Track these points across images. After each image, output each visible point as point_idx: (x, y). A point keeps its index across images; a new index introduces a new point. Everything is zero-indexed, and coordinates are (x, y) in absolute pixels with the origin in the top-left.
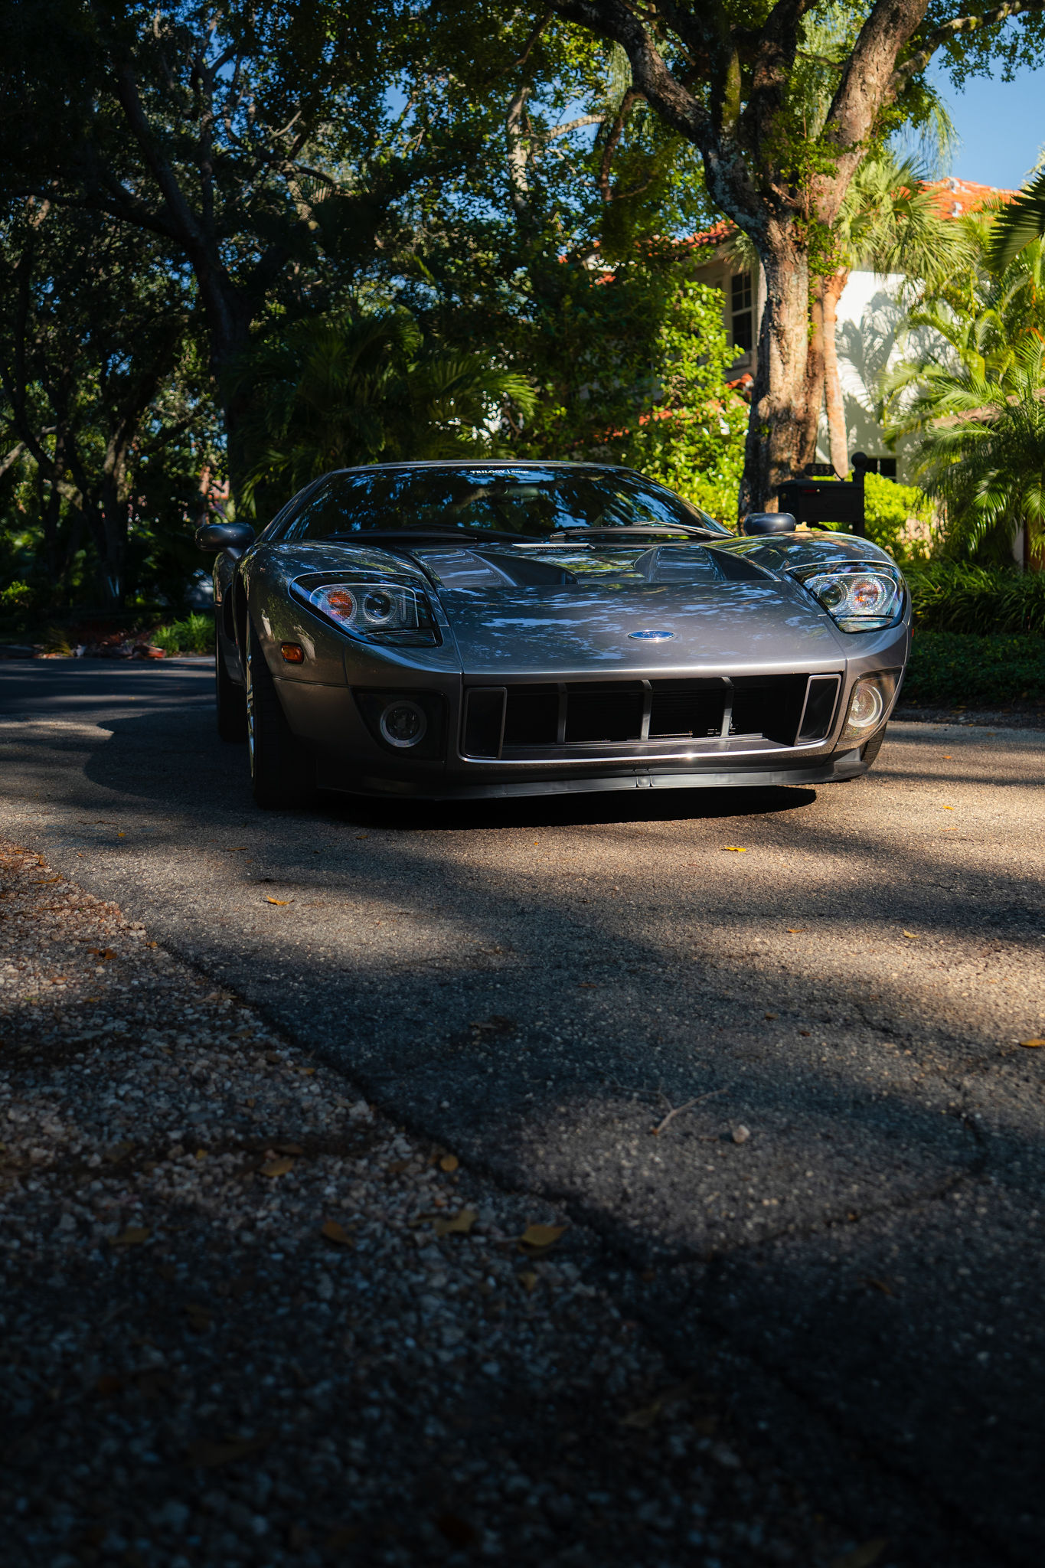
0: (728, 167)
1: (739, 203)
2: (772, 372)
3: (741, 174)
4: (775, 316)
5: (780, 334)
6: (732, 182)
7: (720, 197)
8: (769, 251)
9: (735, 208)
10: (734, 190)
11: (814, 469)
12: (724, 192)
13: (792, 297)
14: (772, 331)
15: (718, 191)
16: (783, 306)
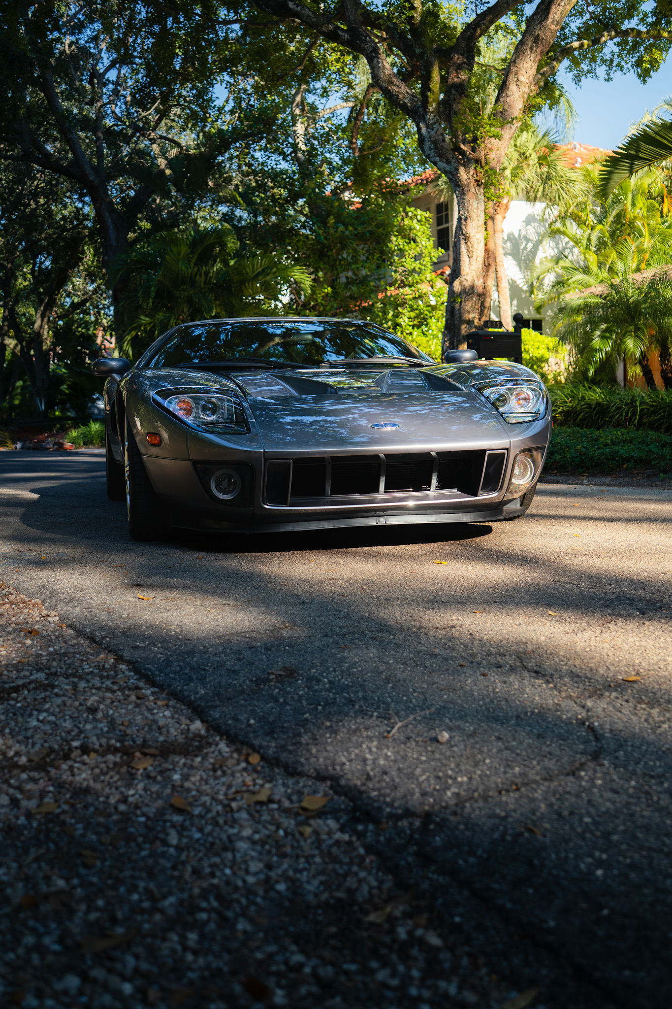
0: (433, 133)
1: (440, 156)
2: (462, 263)
3: (441, 138)
4: (464, 227)
5: (467, 239)
6: (435, 143)
7: (428, 153)
8: (459, 186)
9: (437, 159)
10: (436, 148)
11: (489, 324)
12: (430, 149)
13: (474, 215)
14: (462, 237)
15: (426, 148)
16: (469, 221)
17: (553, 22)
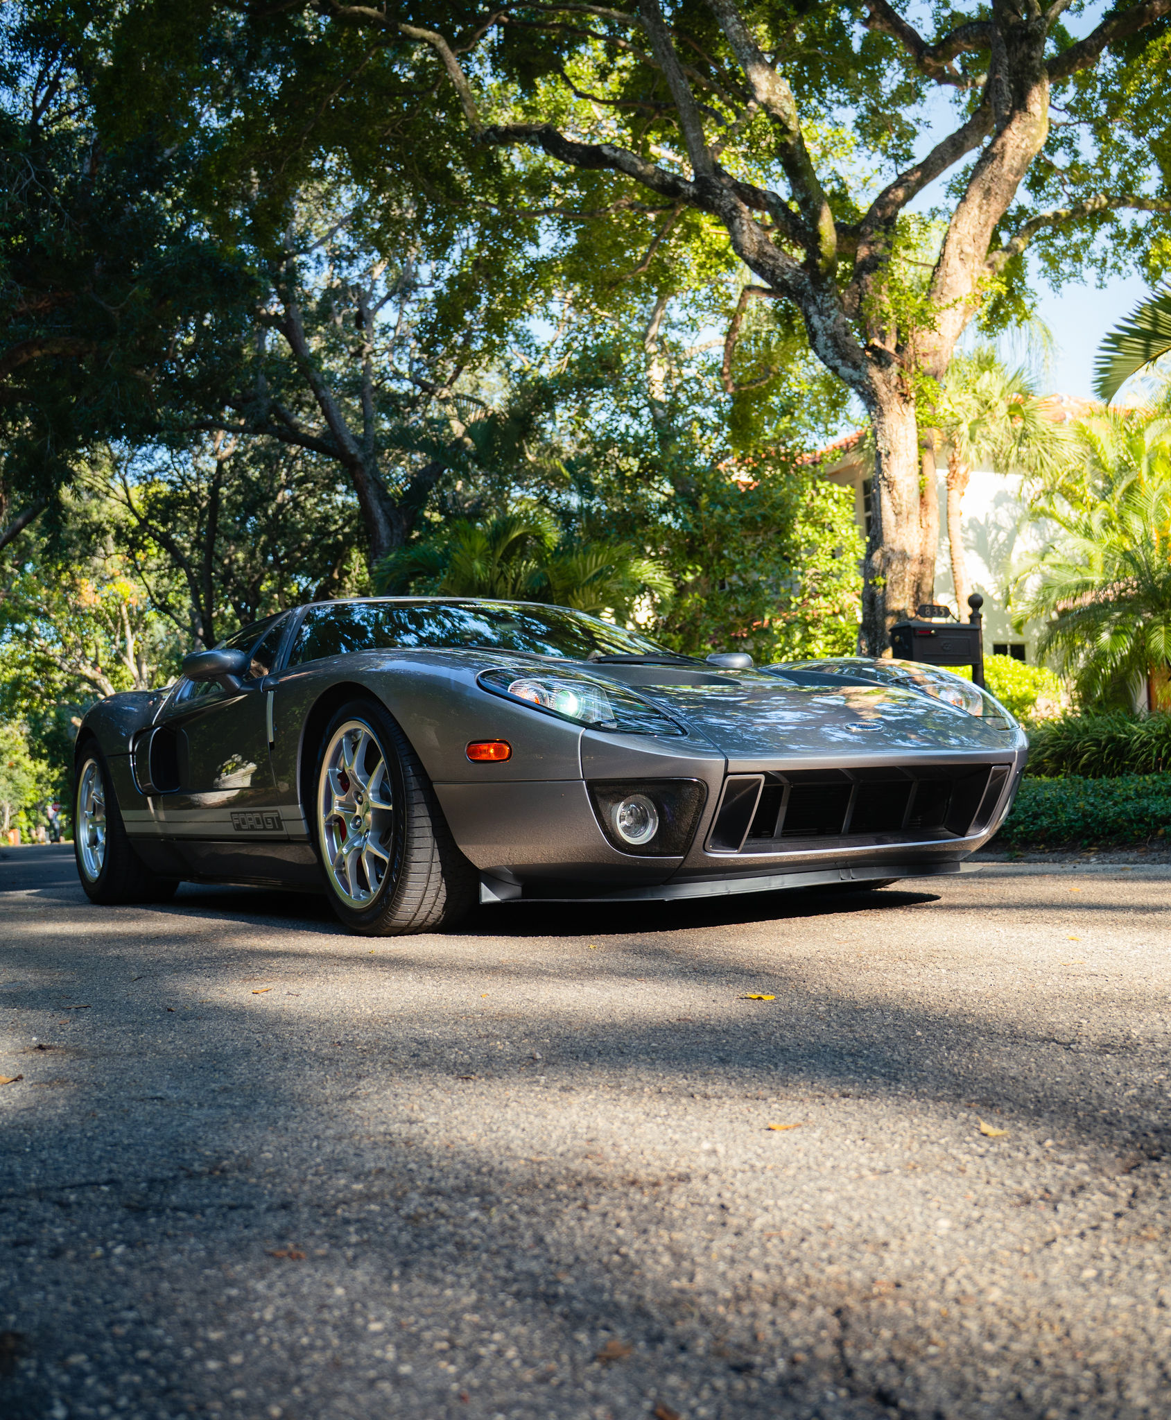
0: (829, 322)
1: (843, 357)
2: (884, 524)
3: (842, 330)
4: (884, 467)
5: (891, 485)
6: (834, 337)
7: (823, 352)
8: (875, 404)
9: (838, 362)
10: (836, 345)
11: (928, 611)
12: (826, 347)
13: (900, 448)
14: (882, 483)
15: (820, 345)
16: (892, 457)
17: (1010, 171)
